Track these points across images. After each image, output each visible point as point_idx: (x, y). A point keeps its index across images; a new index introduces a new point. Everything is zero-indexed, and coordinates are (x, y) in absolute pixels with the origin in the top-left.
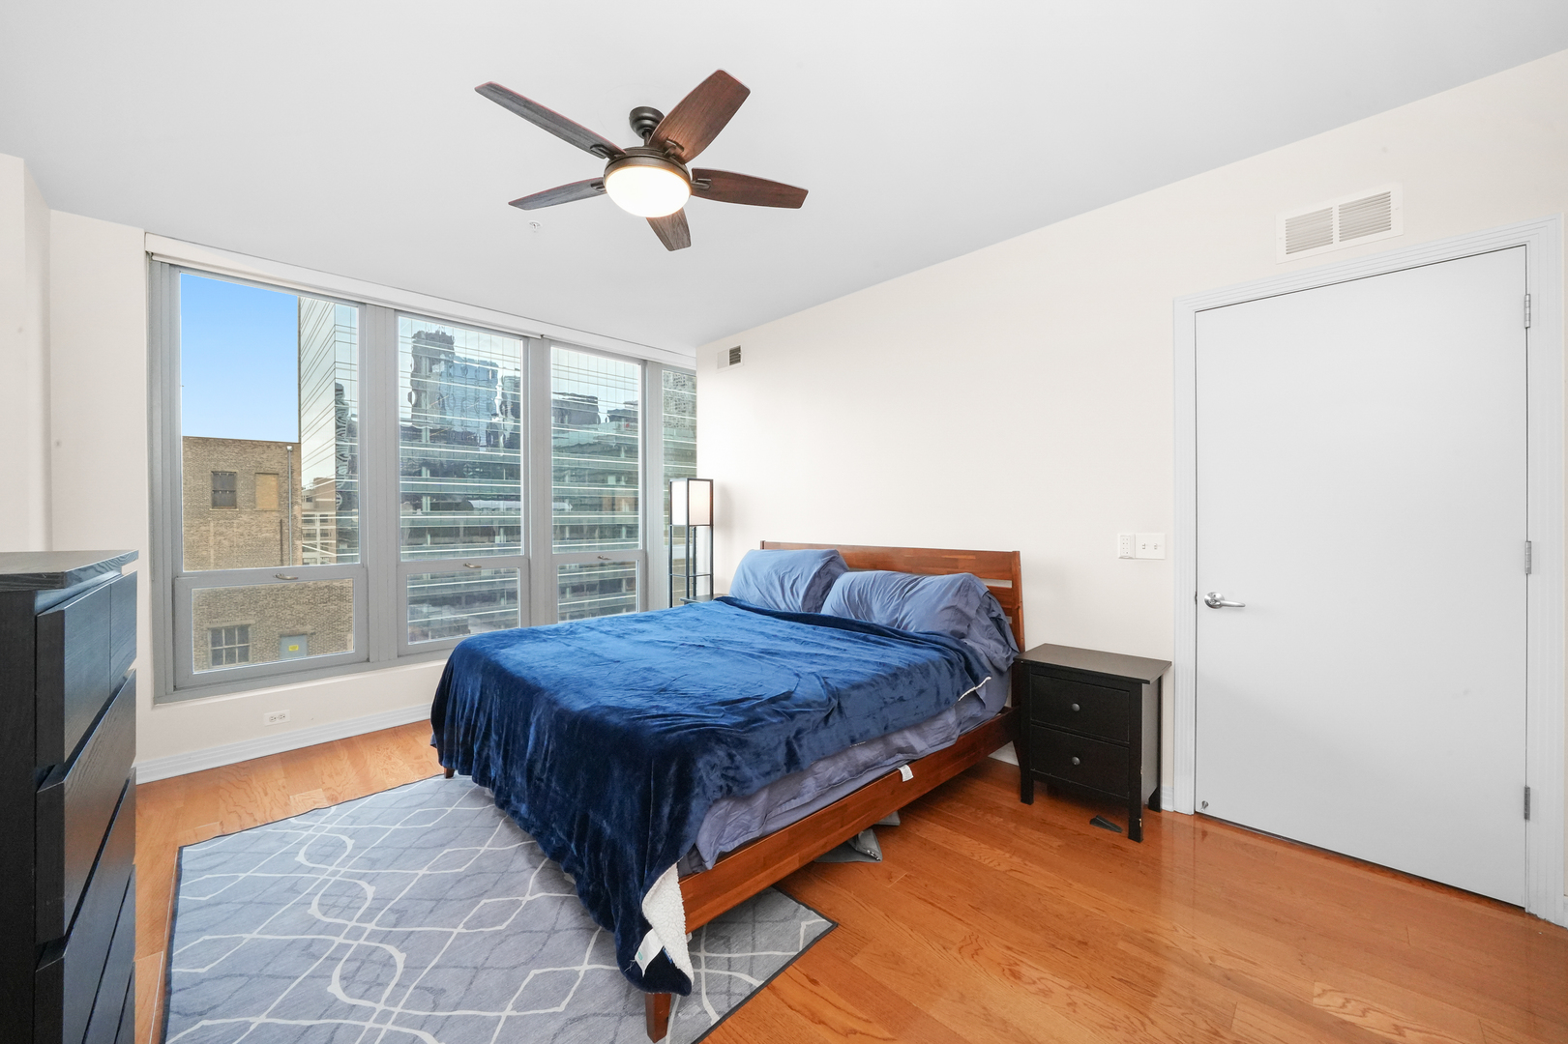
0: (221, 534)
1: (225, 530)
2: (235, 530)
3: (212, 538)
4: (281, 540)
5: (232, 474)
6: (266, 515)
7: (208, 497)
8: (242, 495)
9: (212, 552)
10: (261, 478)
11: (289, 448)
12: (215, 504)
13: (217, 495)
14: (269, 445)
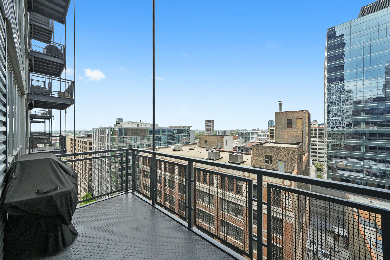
0: (289, 133)
1: (290, 133)
2: (292, 133)
3: (287, 134)
4: (302, 136)
5: (291, 119)
6: (299, 129)
7: (286, 125)
8: (293, 124)
9: (287, 138)
10: (298, 120)
11: (305, 112)
12: (288, 127)
13: (288, 124)
14: (299, 111)
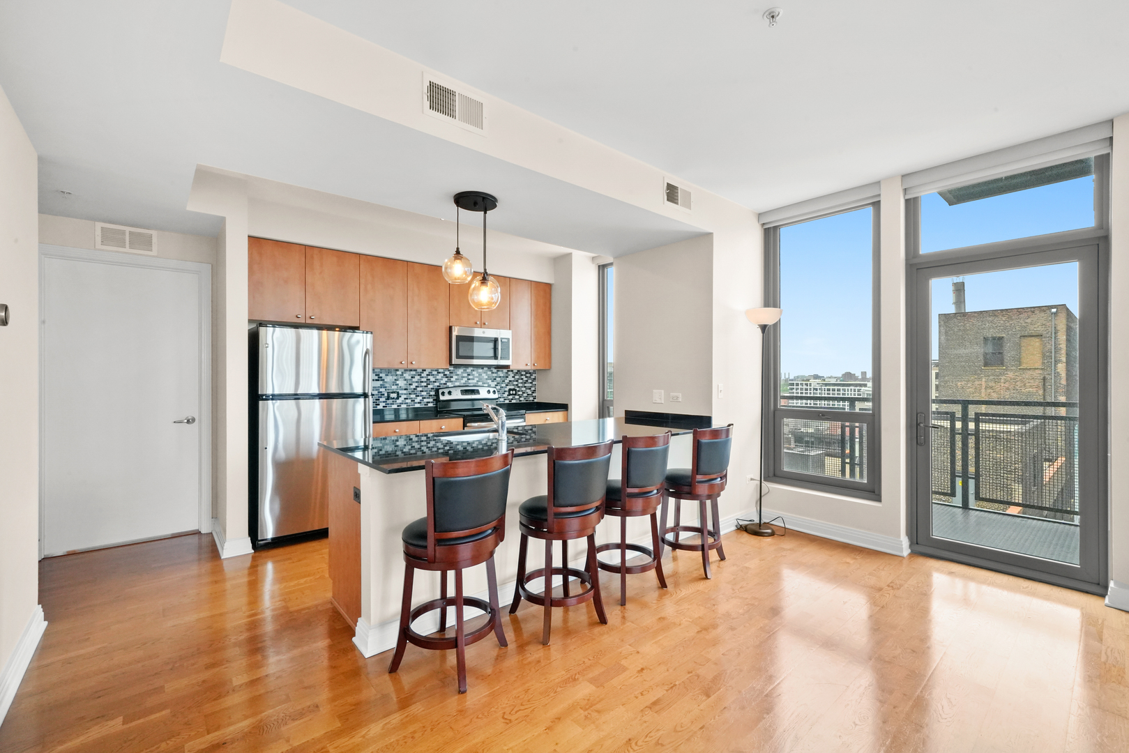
0: (991, 387)
1: (994, 385)
2: (1002, 385)
3: (983, 391)
4: (1044, 395)
5: (1001, 338)
6: (1031, 372)
7: (981, 358)
8: (1009, 354)
10: (1025, 342)
11: (1054, 310)
12: (986, 364)
13: (989, 356)
14: (1033, 310)
